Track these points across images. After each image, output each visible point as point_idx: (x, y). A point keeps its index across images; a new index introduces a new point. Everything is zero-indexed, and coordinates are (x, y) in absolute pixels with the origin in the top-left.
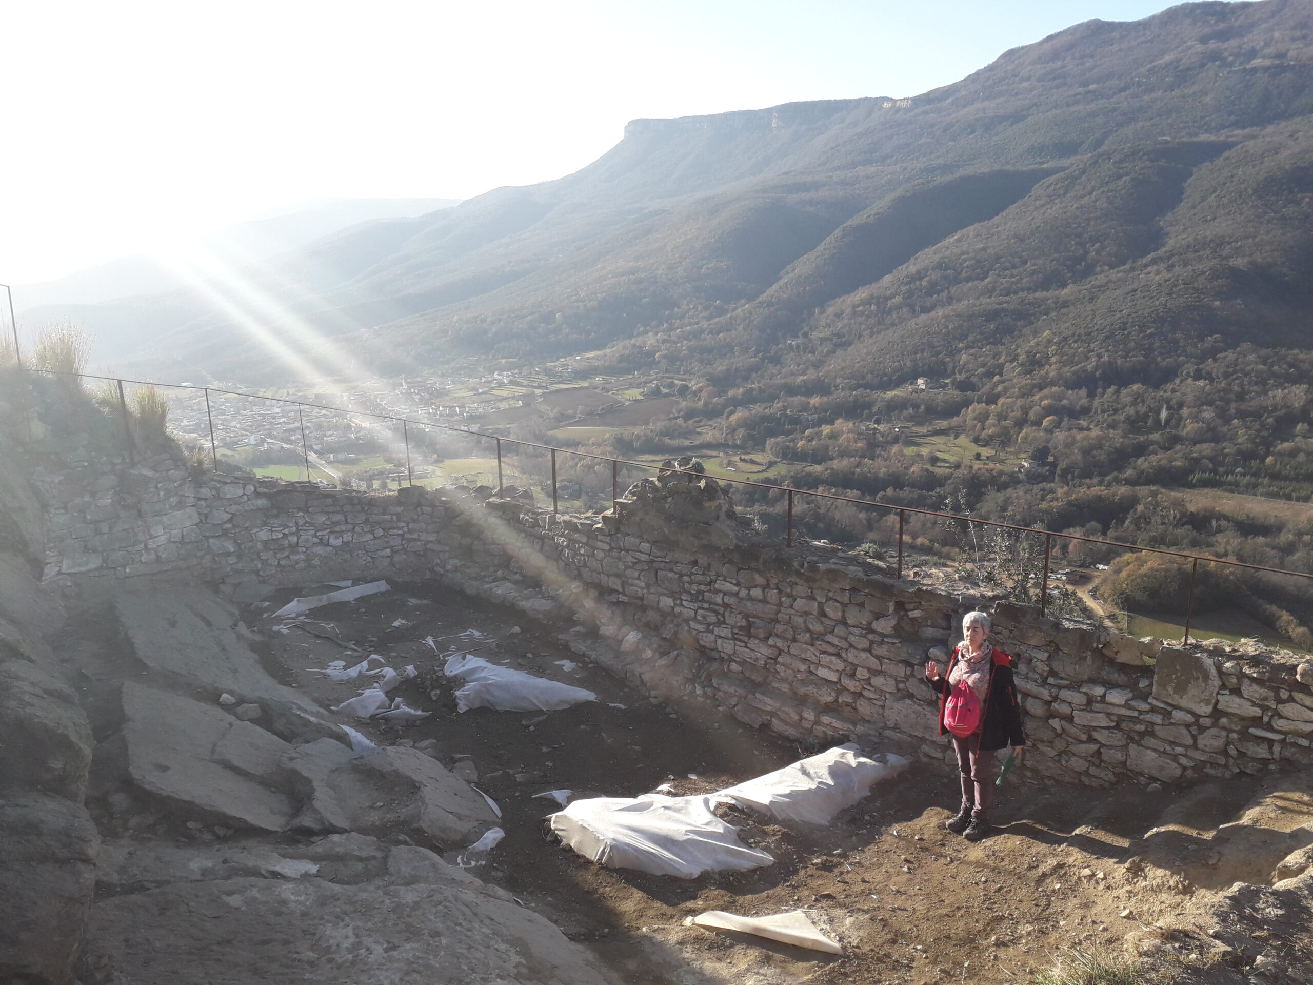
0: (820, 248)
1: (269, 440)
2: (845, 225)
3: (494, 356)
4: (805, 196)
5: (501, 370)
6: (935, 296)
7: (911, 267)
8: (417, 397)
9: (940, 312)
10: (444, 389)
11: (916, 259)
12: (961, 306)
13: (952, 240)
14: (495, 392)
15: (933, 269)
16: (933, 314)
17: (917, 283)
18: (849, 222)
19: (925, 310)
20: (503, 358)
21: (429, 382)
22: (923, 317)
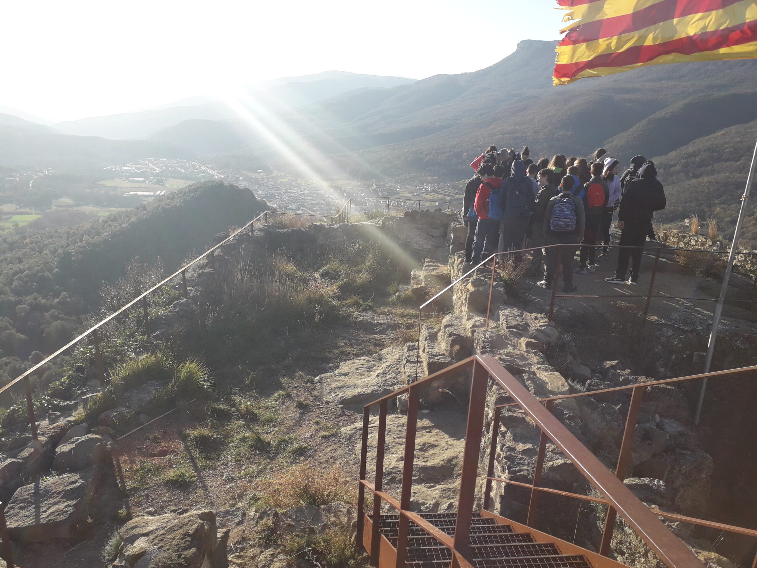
0: (631, 130)
1: (302, 208)
2: (650, 117)
3: (424, 174)
4: (626, 96)
5: (428, 183)
6: (703, 168)
7: (690, 148)
8: (380, 194)
9: (705, 179)
10: (396, 190)
11: (694, 143)
12: (721, 176)
13: (719, 134)
14: (424, 196)
15: (705, 151)
16: (700, 179)
17: (693, 158)
18: (652, 116)
19: (695, 176)
20: (430, 176)
21: (387, 185)
22: (694, 181)
